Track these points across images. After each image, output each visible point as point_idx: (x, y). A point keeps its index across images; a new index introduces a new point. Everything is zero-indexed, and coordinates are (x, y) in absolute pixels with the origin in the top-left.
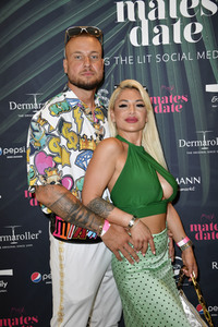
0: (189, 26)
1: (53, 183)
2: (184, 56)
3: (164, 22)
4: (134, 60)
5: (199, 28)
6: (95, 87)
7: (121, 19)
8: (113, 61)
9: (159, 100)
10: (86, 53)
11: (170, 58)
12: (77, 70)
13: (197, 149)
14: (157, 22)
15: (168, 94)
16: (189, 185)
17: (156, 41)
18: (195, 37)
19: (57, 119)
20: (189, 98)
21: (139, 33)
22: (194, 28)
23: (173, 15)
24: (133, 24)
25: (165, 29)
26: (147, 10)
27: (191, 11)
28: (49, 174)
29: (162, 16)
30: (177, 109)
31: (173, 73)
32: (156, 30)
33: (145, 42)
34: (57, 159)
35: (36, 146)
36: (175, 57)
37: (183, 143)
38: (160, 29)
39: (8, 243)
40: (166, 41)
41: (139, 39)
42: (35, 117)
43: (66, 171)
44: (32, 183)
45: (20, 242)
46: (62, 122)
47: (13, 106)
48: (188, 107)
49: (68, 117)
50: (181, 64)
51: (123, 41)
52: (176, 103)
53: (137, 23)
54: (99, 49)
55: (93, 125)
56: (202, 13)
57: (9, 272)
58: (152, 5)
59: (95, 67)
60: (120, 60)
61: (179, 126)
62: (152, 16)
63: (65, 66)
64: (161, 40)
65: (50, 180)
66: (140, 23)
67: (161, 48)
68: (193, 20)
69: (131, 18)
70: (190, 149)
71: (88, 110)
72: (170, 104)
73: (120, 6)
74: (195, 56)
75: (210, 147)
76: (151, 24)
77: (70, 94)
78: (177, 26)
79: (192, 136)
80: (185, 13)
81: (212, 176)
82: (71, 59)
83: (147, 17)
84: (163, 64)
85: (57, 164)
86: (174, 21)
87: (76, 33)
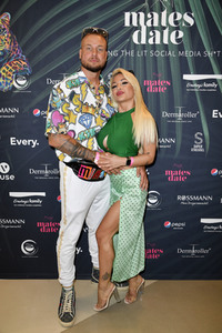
0: (174, 33)
1: (63, 132)
2: (170, 53)
3: (157, 28)
4: (135, 53)
5: (181, 34)
6: (100, 70)
7: (127, 24)
8: (120, 53)
9: (150, 83)
10: (95, 46)
11: (160, 54)
12: (87, 57)
13: (174, 119)
14: (153, 28)
15: (157, 79)
16: (167, 144)
17: (151, 41)
18: (178, 40)
19: (70, 91)
20: (171, 83)
22: (177, 34)
23: (164, 24)
24: (136, 28)
25: (158, 33)
26: (146, 19)
27: (176, 23)
28: (60, 127)
29: (156, 24)
30: (162, 90)
31: (161, 64)
32: (151, 34)
33: (143, 42)
34: (67, 118)
36: (164, 53)
37: (165, 114)
38: (154, 33)
40: (158, 42)
41: (139, 39)
42: (56, 87)
43: (71, 127)
44: (48, 131)
46: (73, 94)
47: (49, 81)
48: (170, 89)
49: (77, 90)
50: (168, 58)
51: (128, 40)
52: (162, 86)
53: (139, 28)
54: (104, 44)
55: (95, 96)
56: (184, 25)
58: (149, 16)
59: (100, 56)
60: (125, 52)
61: (164, 102)
62: (149, 23)
63: (80, 54)
64: (154, 41)
65: (61, 130)
66: (141, 28)
67: (154, 46)
68: (177, 29)
69: (135, 24)
70: (170, 119)
71: (92, 86)
72: (158, 86)
73: (127, 15)
74: (177, 53)
75: (184, 119)
77: (81, 74)
78: (166, 32)
79: (172, 109)
81: (183, 138)
82: (85, 49)
83: (145, 24)
84: (155, 57)
85: (66, 121)
86: (164, 28)
87: (90, 32)
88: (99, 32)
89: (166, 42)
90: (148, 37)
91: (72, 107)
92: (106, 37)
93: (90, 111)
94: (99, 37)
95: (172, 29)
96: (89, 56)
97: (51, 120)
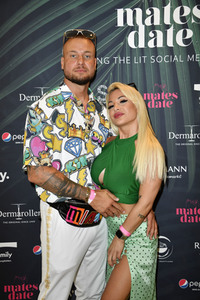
0: (181, 32)
1: (46, 164)
2: (176, 58)
3: (159, 28)
4: (131, 60)
5: (190, 34)
6: (88, 82)
7: (120, 23)
8: (112, 60)
9: (152, 97)
10: (80, 52)
11: (163, 59)
12: (71, 66)
13: (185, 141)
14: (153, 28)
15: (160, 92)
16: (177, 173)
17: (151, 44)
18: (186, 41)
20: (179, 95)
21: (136, 37)
22: (185, 34)
23: (167, 21)
24: (132, 29)
25: (160, 34)
26: (144, 17)
27: (183, 19)
28: (42, 156)
29: (157, 22)
30: (168, 105)
31: (165, 73)
32: (151, 34)
33: (142, 45)
34: (50, 145)
35: (32, 131)
36: (168, 59)
37: (172, 135)
38: (155, 33)
39: (14, 219)
40: (160, 44)
41: (136, 42)
42: (33, 106)
43: (56, 156)
44: (27, 163)
45: (24, 218)
46: (56, 114)
47: (23, 97)
48: (177, 103)
49: (61, 109)
50: (173, 65)
51: (122, 44)
52: (167, 99)
53: (135, 28)
55: (84, 115)
56: (193, 21)
57: (14, 245)
58: (148, 12)
59: (88, 64)
60: (118, 59)
61: (170, 120)
62: (148, 22)
63: (62, 63)
64: (155, 43)
65: (44, 161)
66: (138, 28)
67: (155, 50)
68: (185, 27)
69: (130, 23)
70: (179, 141)
71: (79, 103)
72: (161, 100)
73: (120, 12)
74: (185, 58)
75: (197, 140)
76: (148, 29)
77: (65, 88)
78: (170, 32)
79: (181, 129)
80: (178, 20)
82: (68, 57)
83: (143, 23)
84: (157, 64)
85: (49, 149)
86: (168, 27)
87: (74, 35)
88: (85, 35)
89: (170, 43)
90: (147, 39)
91: (56, 131)
92: (94, 41)
93: (79, 134)
94: (85, 41)
95: (177, 28)
96: (74, 65)
97: (30, 148)
